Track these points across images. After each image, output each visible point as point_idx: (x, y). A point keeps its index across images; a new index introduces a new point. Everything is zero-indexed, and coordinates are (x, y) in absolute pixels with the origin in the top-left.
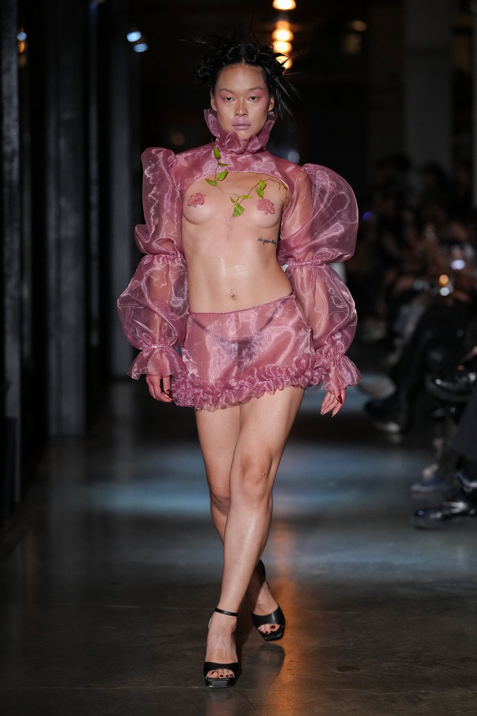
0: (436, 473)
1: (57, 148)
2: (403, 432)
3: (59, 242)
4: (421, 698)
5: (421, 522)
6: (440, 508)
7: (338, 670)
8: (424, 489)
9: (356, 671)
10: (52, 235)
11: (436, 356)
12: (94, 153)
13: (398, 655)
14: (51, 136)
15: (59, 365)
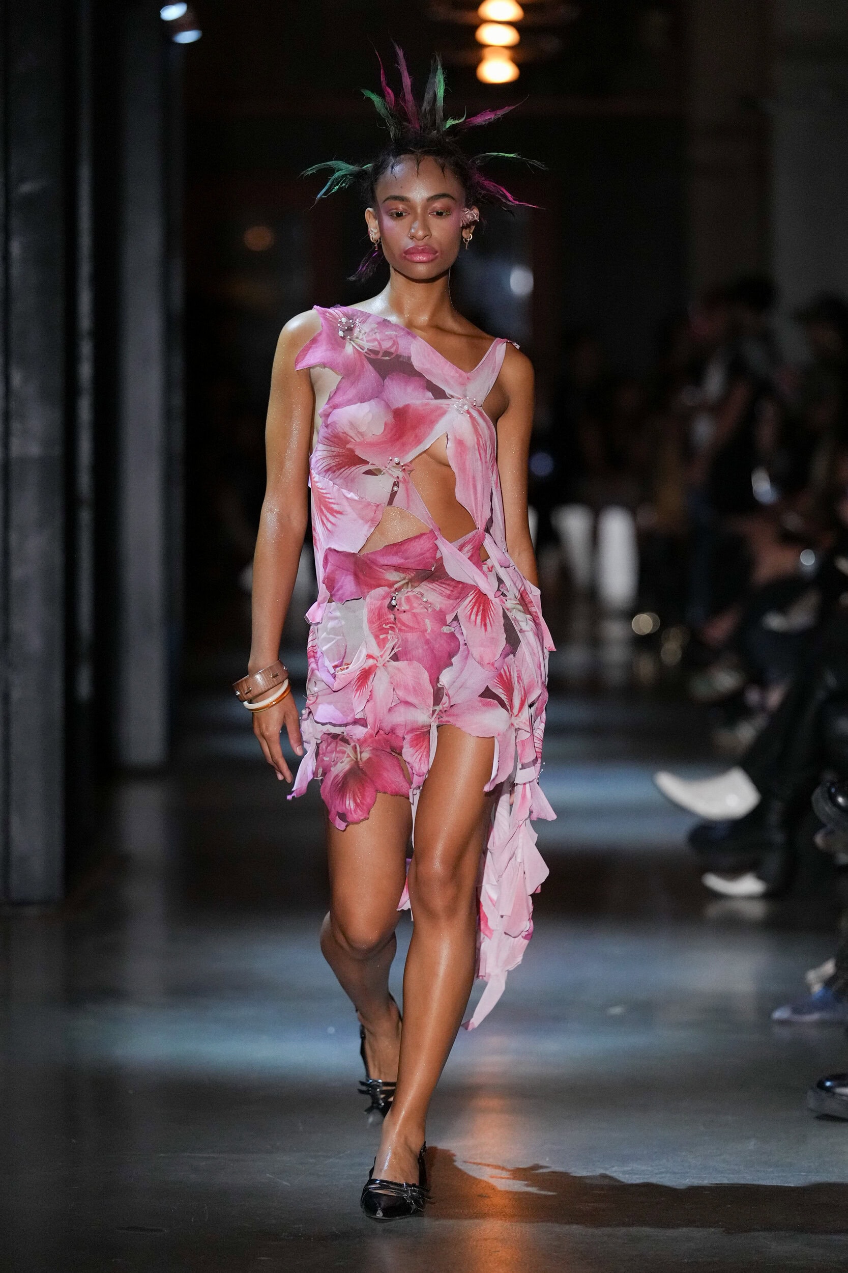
1: (5, 257)
3: (6, 467)
15: (7, 744)
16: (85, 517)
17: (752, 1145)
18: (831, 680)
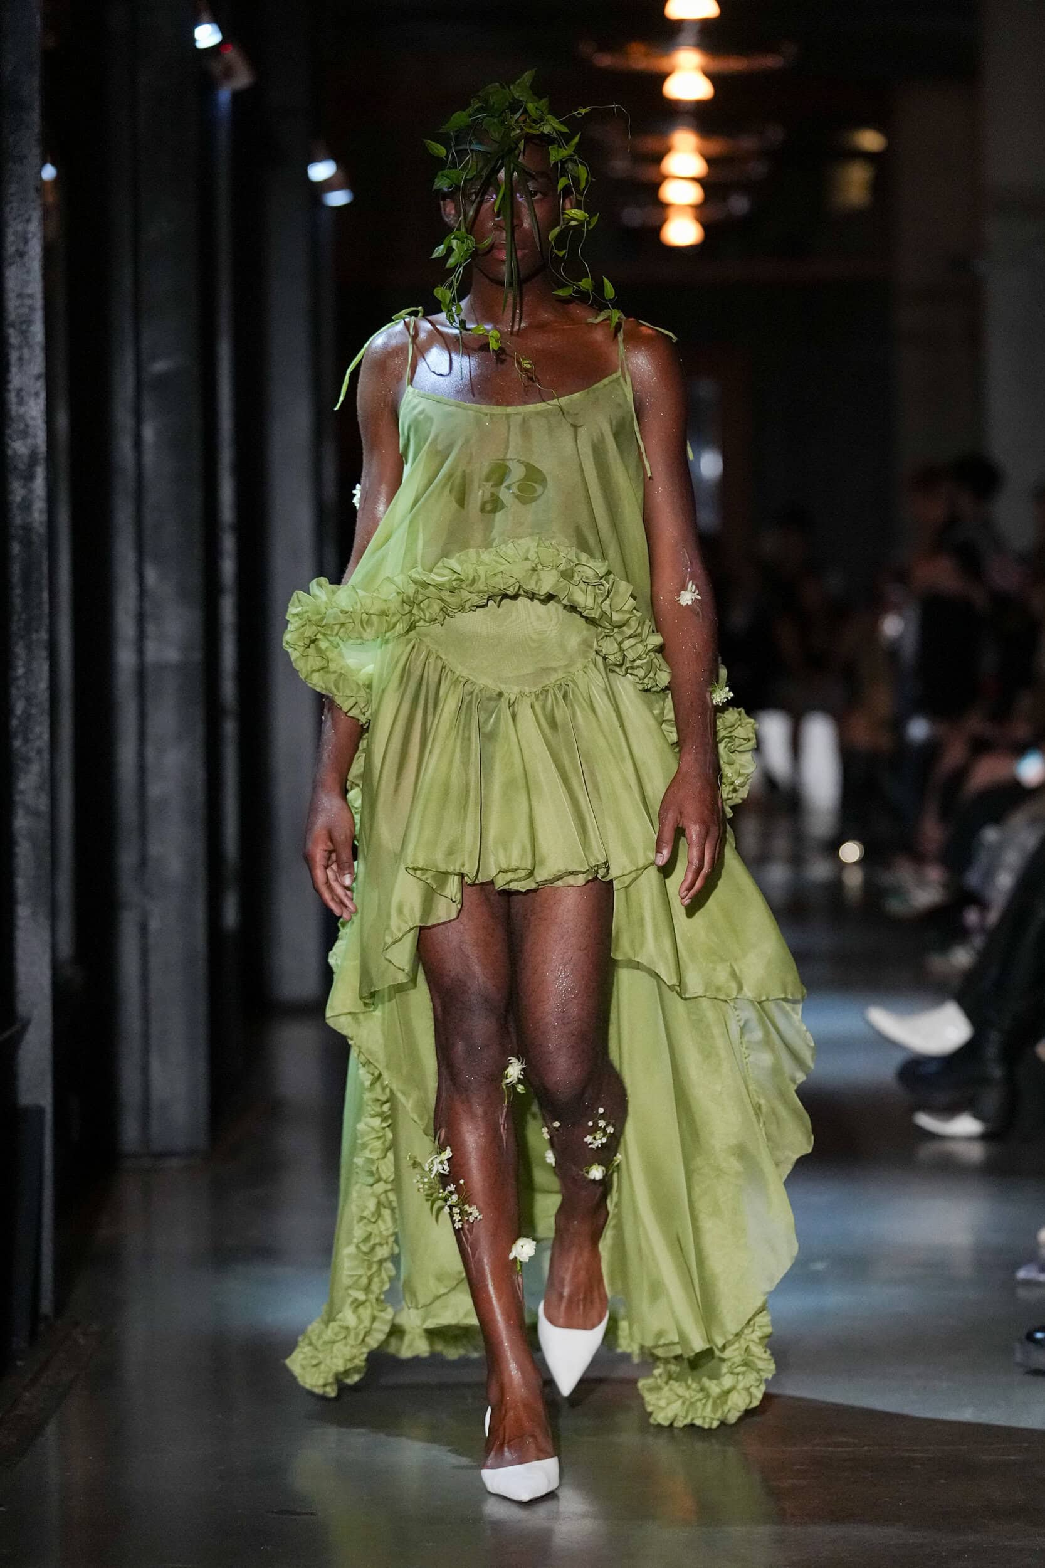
1: (138, 444)
3: (141, 674)
10: (125, 658)
12: (226, 456)
14: (123, 417)
15: (145, 979)
16: (230, 728)
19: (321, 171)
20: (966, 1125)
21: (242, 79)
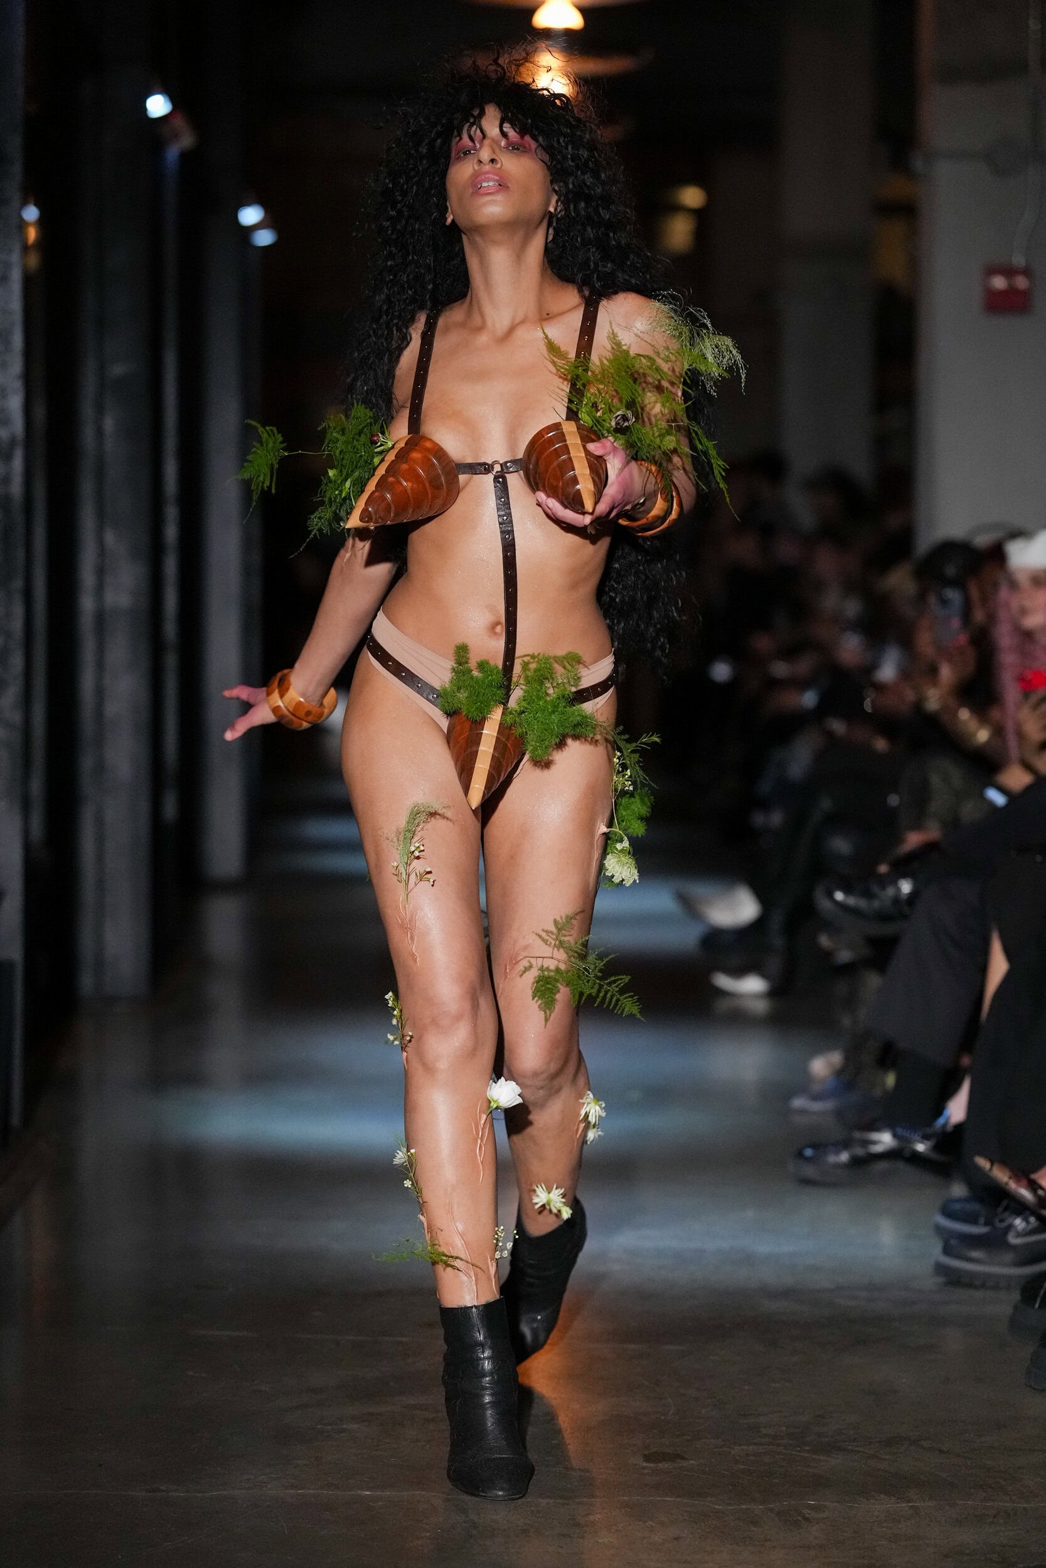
0: (839, 1073)
1: (100, 432)
2: (774, 993)
3: (101, 618)
4: (807, 1515)
5: (809, 1171)
6: (846, 1144)
7: (644, 1461)
8: (817, 1106)
9: (680, 1463)
10: (87, 604)
11: (841, 845)
12: (171, 444)
13: (764, 1431)
14: (87, 410)
15: (100, 858)
16: (171, 661)
17: (750, 1213)
18: (826, 804)
19: (250, 215)
20: (753, 985)
21: (186, 140)
